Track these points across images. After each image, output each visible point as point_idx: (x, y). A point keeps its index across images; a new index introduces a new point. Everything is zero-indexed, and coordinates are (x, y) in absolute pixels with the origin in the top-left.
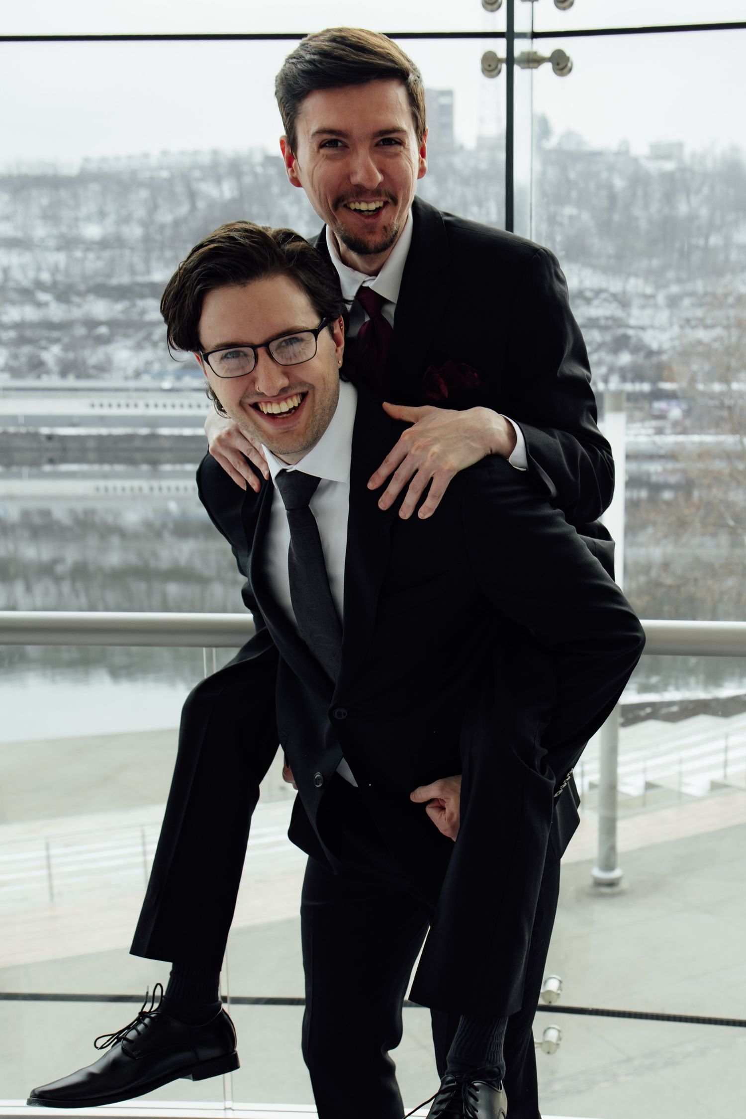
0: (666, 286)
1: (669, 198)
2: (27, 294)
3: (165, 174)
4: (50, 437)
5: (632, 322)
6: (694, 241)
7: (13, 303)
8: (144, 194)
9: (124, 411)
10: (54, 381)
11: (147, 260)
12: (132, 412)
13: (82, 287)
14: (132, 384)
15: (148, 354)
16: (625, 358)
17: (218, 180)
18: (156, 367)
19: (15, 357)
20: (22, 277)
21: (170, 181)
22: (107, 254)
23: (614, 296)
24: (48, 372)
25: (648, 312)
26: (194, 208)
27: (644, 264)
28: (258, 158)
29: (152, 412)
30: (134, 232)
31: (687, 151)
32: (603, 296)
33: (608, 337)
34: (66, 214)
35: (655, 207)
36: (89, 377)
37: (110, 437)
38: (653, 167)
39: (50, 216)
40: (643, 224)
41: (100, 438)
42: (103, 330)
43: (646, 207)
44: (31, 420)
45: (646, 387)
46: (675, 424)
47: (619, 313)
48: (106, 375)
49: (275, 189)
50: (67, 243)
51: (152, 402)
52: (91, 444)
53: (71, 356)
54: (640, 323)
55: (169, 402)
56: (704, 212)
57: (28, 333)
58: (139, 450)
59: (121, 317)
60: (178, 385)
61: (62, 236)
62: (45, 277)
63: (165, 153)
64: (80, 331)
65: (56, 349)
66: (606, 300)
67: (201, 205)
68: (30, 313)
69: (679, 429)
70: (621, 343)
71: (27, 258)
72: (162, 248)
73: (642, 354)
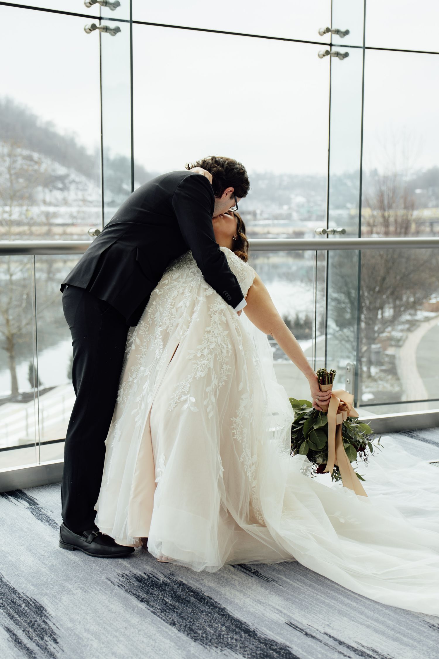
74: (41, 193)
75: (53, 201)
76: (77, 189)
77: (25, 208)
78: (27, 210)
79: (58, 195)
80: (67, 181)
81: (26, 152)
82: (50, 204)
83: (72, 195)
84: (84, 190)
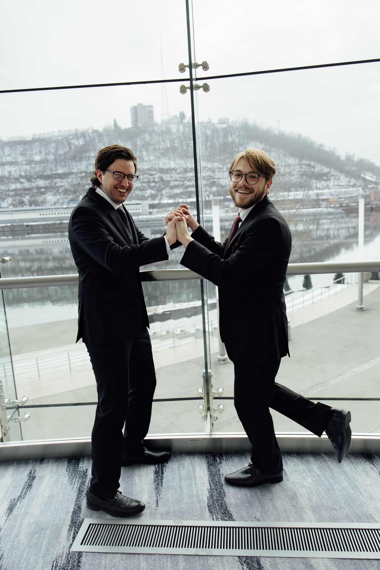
0: (226, 165)
1: (225, 136)
2: (17, 180)
3: (60, 138)
4: (27, 226)
5: (216, 177)
6: (234, 150)
7: (13, 183)
8: (54, 145)
9: (51, 216)
10: (28, 207)
11: (56, 166)
12: (54, 216)
13: (35, 176)
14: (53, 207)
15: (58, 197)
16: (214, 189)
17: (78, 139)
18: (61, 201)
19: (14, 200)
20: (15, 174)
21: (62, 140)
22: (43, 165)
23: (209, 168)
24: (25, 205)
25: (221, 173)
26: (70, 148)
27: (219, 158)
28: (90, 131)
29: (60, 215)
30: (51, 157)
31: (230, 121)
32: (206, 169)
33: (208, 183)
34: (28, 153)
35: (221, 139)
36: (39, 205)
37: (47, 224)
38: (219, 126)
39: (23, 154)
40: (217, 145)
41: (44, 225)
42: (43, 190)
43: (218, 139)
44: (20, 220)
45: (222, 198)
46: (232, 209)
47: (212, 174)
48: (45, 205)
49: (97, 141)
50: (30, 162)
51: (60, 213)
52: (41, 227)
53: (33, 199)
54: (219, 177)
55: (66, 212)
56: (237, 140)
57: (18, 192)
58: (57, 228)
59: (48, 185)
60: (69, 206)
61: (27, 160)
62: (23, 174)
63: (60, 131)
64: (35, 191)
65: (28, 197)
66: (207, 170)
67: (73, 147)
68: (18, 186)
69: (233, 211)
70: (213, 184)
71: (16, 168)
72: (61, 162)
73: (220, 187)
74: (314, 183)
75: (321, 187)
76: (335, 179)
77: (306, 192)
78: (307, 193)
79: (324, 183)
80: (329, 175)
81: (307, 162)
82: (319, 189)
83: (331, 183)
84: (339, 179)
